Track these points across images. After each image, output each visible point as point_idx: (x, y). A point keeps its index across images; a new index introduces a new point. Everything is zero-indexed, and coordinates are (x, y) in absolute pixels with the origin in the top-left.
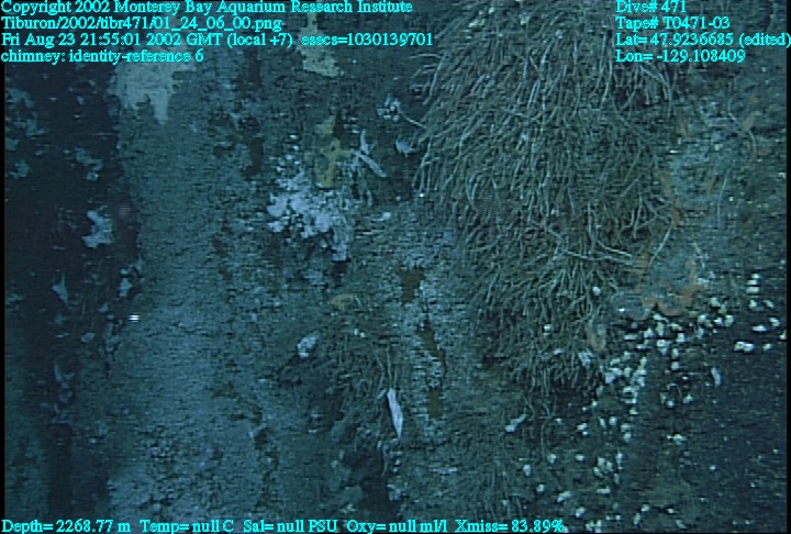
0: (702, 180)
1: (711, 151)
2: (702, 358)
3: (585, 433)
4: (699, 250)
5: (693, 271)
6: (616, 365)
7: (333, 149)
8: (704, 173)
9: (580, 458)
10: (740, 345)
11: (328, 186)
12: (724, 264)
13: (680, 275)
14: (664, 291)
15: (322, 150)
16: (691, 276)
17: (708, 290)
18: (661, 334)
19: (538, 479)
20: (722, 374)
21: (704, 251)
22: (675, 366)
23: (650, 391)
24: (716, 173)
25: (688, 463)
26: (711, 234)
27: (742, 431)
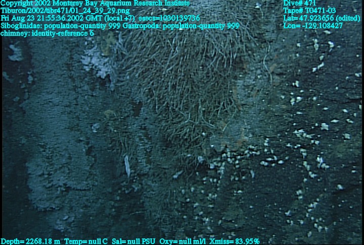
0: (252, 91)
1: (256, 78)
2: (248, 164)
3: (205, 182)
4: (246, 124)
5: (243, 133)
6: (215, 161)
7: (109, 37)
8: (253, 88)
9: (203, 191)
10: (263, 163)
11: (107, 55)
12: (256, 131)
13: (237, 133)
14: (230, 140)
15: (104, 37)
16: (242, 135)
17: (248, 142)
18: (229, 156)
19: (187, 196)
20: (255, 173)
21: (248, 125)
22: (237, 166)
23: (226, 176)
24: (257, 89)
25: (243, 202)
26: (252, 116)
27: (262, 195)
